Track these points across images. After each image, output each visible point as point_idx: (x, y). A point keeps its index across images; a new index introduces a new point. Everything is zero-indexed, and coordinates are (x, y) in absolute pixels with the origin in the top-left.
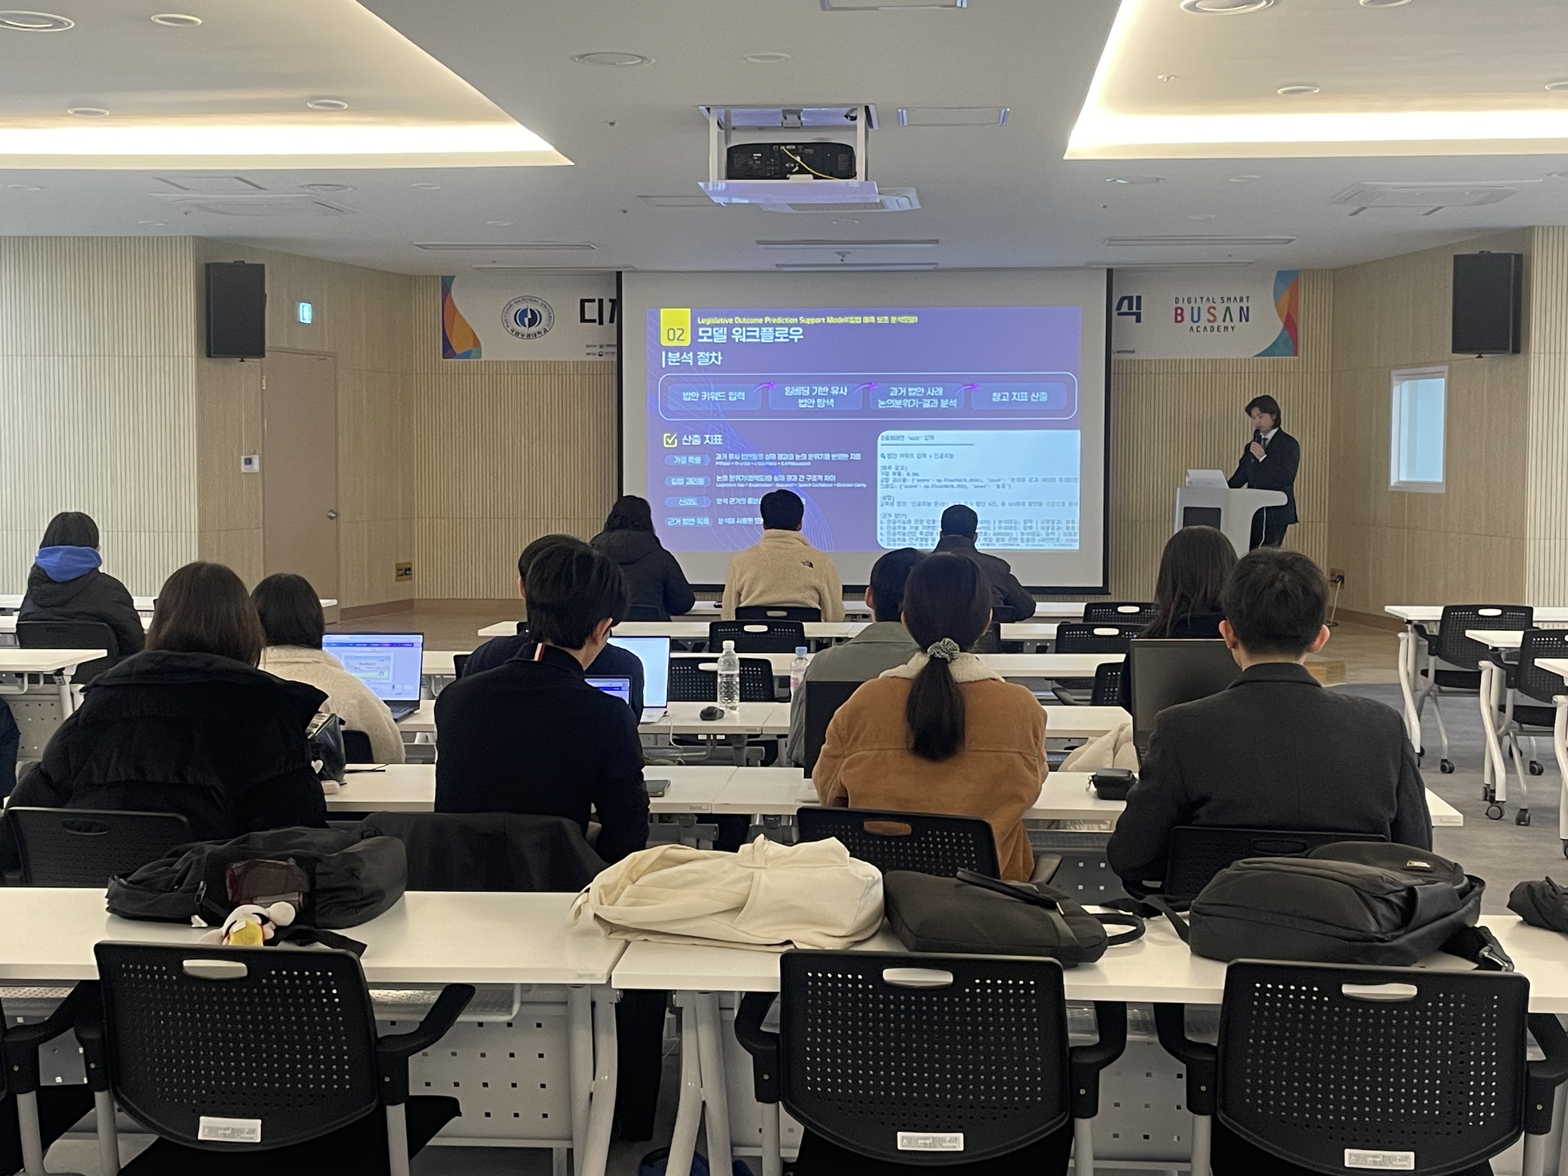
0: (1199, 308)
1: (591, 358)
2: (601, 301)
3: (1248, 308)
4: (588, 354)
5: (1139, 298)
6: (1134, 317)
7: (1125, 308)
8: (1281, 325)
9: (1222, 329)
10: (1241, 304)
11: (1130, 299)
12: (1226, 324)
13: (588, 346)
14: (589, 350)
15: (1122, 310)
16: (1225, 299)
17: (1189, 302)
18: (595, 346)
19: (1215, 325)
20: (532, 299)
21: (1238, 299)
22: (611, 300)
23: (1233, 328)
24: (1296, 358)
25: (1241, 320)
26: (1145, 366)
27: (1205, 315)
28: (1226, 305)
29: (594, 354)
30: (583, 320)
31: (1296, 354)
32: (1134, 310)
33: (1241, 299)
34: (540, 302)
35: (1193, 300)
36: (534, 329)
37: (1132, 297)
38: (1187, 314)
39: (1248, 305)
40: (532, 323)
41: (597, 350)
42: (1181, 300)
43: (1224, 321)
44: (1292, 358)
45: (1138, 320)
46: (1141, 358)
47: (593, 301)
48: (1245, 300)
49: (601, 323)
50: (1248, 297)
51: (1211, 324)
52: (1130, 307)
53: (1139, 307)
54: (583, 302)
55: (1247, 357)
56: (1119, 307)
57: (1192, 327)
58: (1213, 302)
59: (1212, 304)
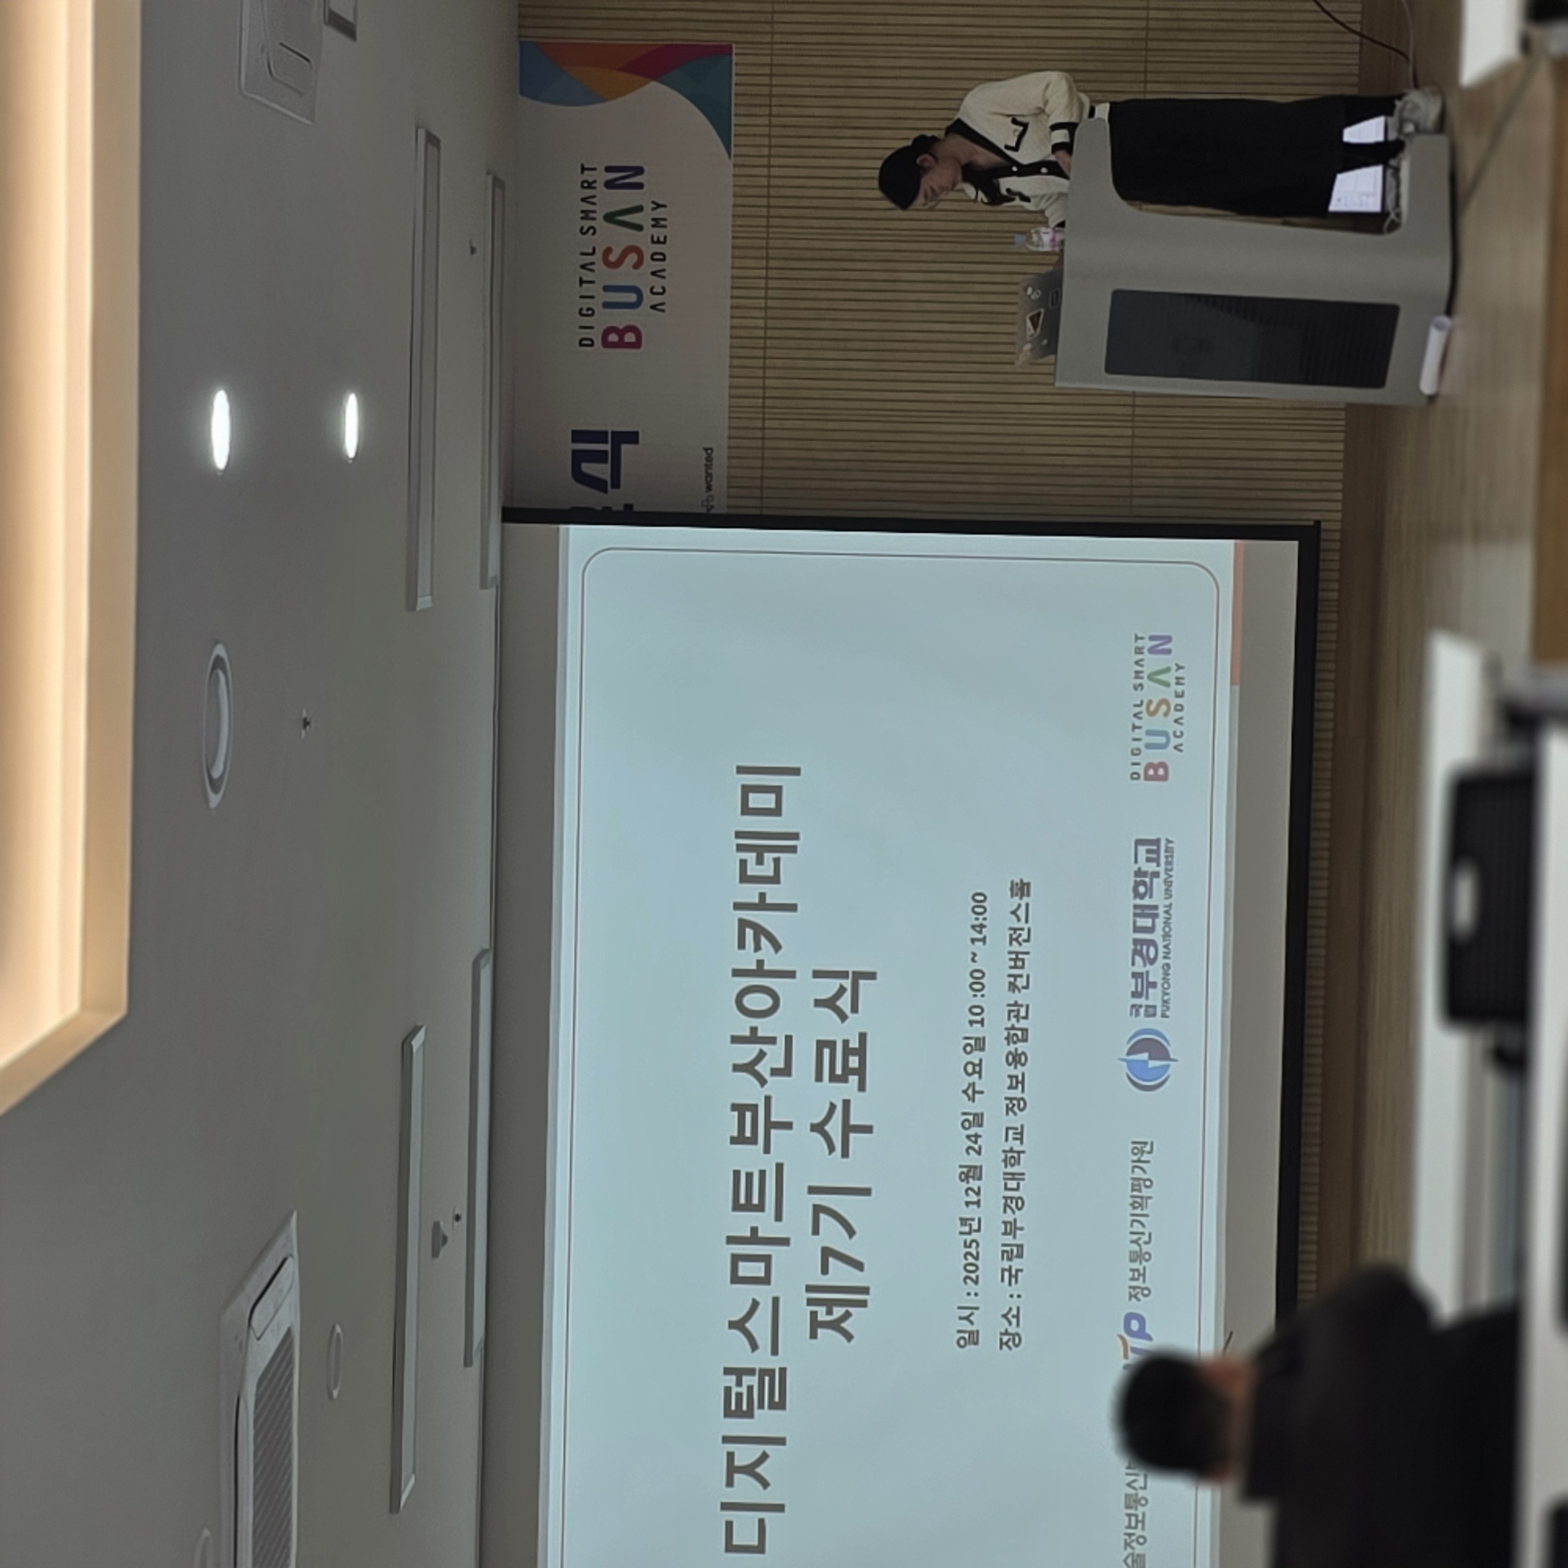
0: (607, 289)
3: (609, 169)
5: (578, 436)
6: (624, 447)
7: (602, 470)
8: (655, 88)
9: (659, 233)
10: (600, 185)
11: (578, 457)
12: (647, 224)
15: (607, 477)
16: (587, 224)
17: (591, 312)
19: (648, 249)
21: (589, 192)
23: (659, 206)
24: (734, 51)
25: (640, 186)
26: (746, 423)
27: (625, 275)
28: (599, 223)
31: (725, 51)
32: (607, 447)
33: (590, 185)
35: (587, 303)
37: (575, 452)
38: (621, 318)
39: (601, 169)
42: (586, 333)
43: (639, 228)
44: (734, 58)
45: (632, 437)
46: (726, 433)
48: (589, 176)
50: (583, 169)
51: (647, 257)
52: (599, 457)
53: (599, 437)
55: (731, 170)
56: (597, 484)
57: (653, 307)
58: (593, 253)
59: (598, 258)
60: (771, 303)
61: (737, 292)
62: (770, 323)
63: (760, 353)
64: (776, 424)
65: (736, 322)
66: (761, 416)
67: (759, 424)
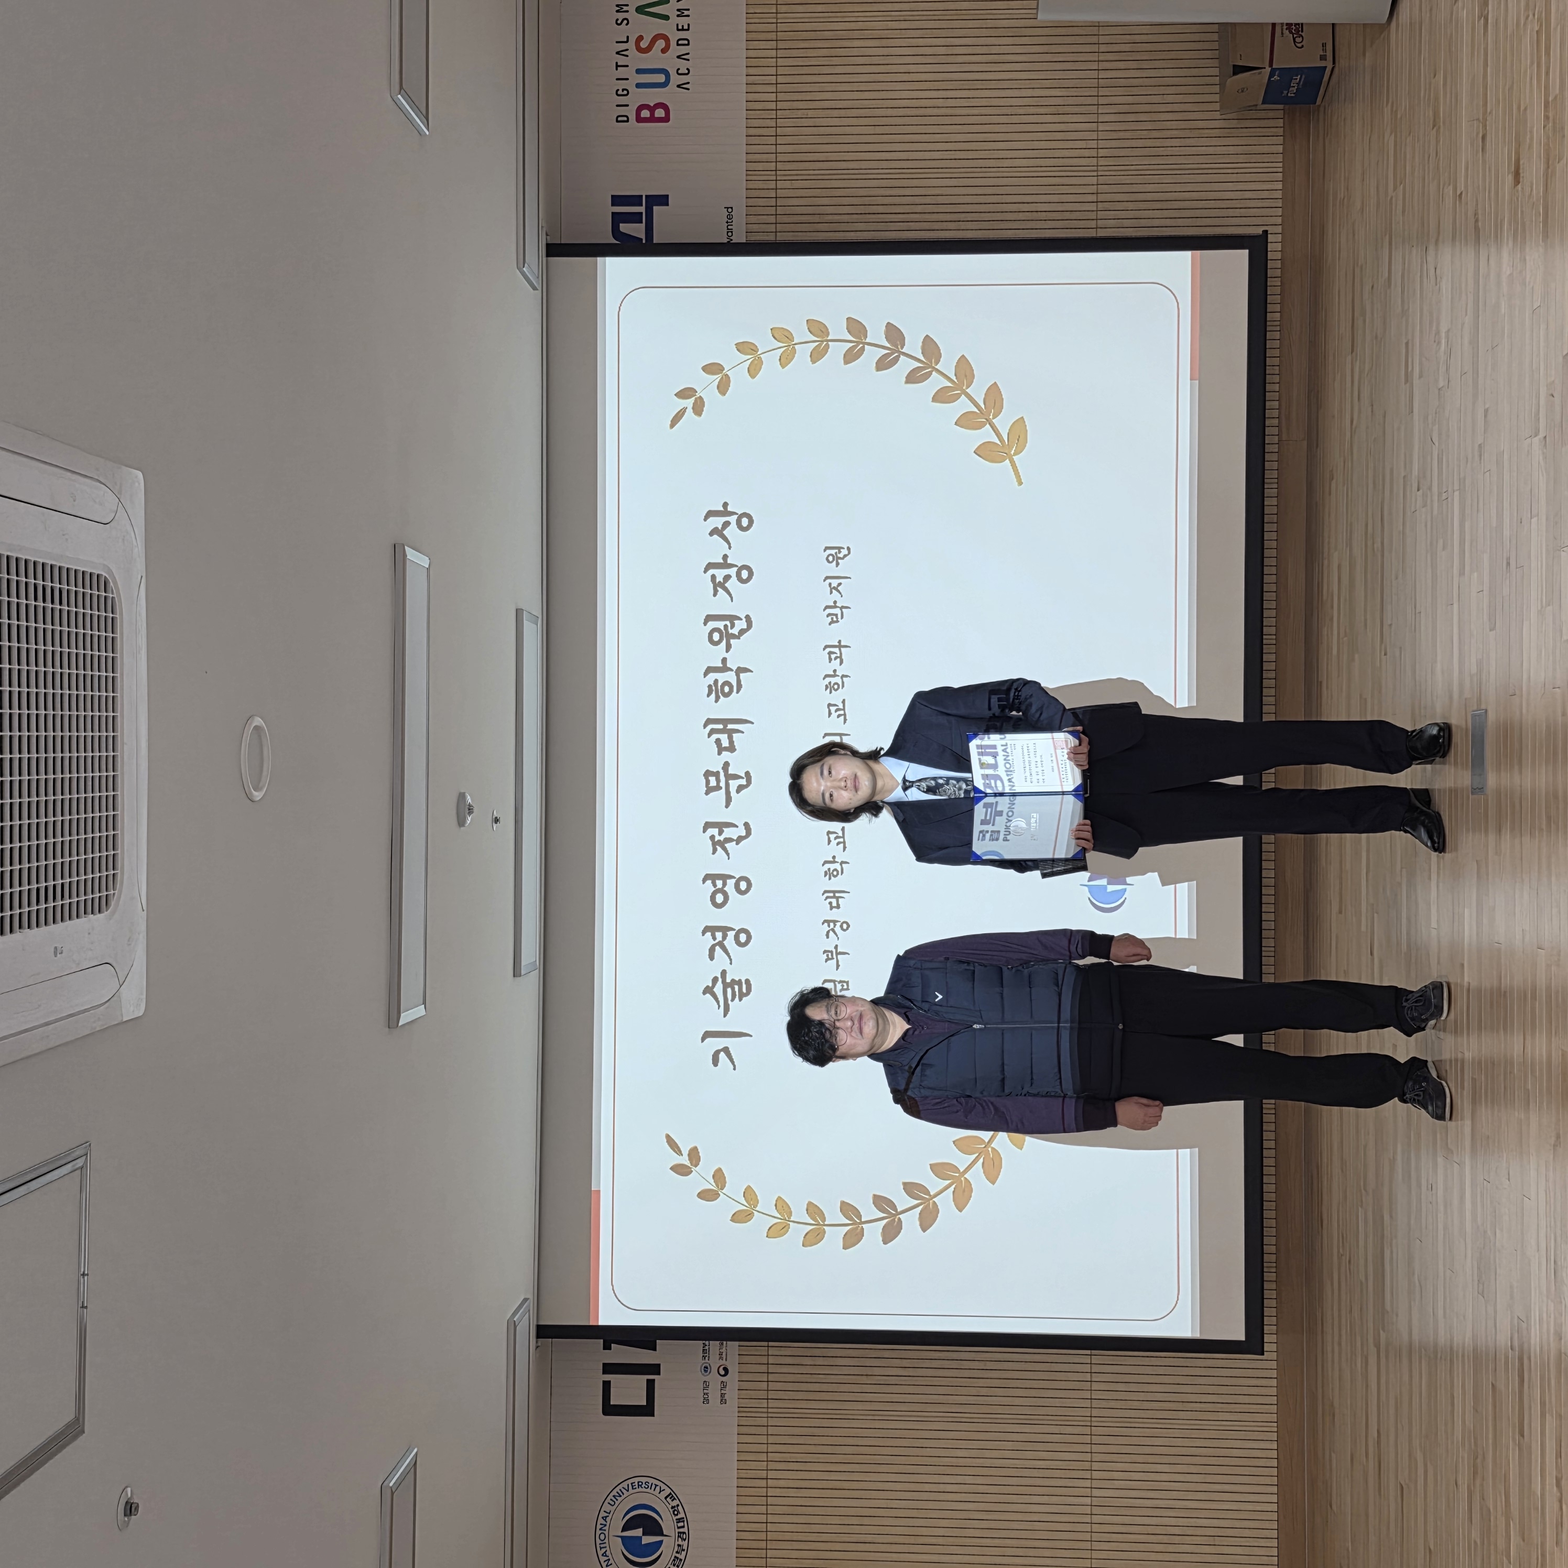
0: (639, 71)
1: (732, 1394)
2: (609, 1368)
4: (723, 1401)
5: (617, 200)
6: (656, 209)
7: (637, 230)
9: (683, 21)
11: (617, 219)
12: (673, 14)
13: (706, 1401)
14: (715, 1396)
15: (643, 236)
17: (626, 92)
18: (706, 1385)
19: (674, 36)
20: (602, 1528)
22: (607, 1347)
26: (760, 185)
27: (654, 59)
28: (632, 15)
29: (724, 1385)
30: (647, 1410)
32: (642, 209)
34: (607, 1507)
35: (622, 85)
36: (668, 1524)
37: (614, 214)
38: (652, 97)
40: (653, 1527)
41: (714, 1379)
42: (622, 111)
43: (666, 18)
45: (663, 200)
46: (744, 193)
47: (607, 1385)
49: (655, 1369)
51: (673, 43)
52: (635, 218)
53: (635, 200)
54: (609, 1409)
57: (679, 86)
58: (627, 42)
59: (631, 45)
60: (780, 79)
61: (752, 71)
62: (781, 96)
63: (773, 123)
64: (787, 184)
65: (752, 97)
66: (774, 178)
67: (772, 185)
